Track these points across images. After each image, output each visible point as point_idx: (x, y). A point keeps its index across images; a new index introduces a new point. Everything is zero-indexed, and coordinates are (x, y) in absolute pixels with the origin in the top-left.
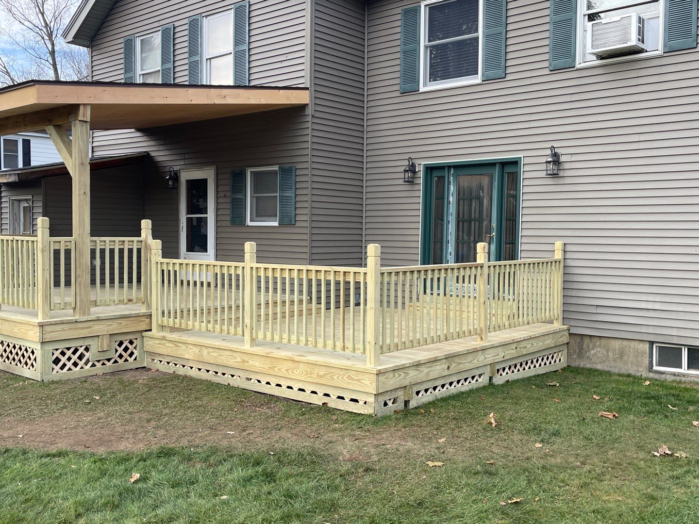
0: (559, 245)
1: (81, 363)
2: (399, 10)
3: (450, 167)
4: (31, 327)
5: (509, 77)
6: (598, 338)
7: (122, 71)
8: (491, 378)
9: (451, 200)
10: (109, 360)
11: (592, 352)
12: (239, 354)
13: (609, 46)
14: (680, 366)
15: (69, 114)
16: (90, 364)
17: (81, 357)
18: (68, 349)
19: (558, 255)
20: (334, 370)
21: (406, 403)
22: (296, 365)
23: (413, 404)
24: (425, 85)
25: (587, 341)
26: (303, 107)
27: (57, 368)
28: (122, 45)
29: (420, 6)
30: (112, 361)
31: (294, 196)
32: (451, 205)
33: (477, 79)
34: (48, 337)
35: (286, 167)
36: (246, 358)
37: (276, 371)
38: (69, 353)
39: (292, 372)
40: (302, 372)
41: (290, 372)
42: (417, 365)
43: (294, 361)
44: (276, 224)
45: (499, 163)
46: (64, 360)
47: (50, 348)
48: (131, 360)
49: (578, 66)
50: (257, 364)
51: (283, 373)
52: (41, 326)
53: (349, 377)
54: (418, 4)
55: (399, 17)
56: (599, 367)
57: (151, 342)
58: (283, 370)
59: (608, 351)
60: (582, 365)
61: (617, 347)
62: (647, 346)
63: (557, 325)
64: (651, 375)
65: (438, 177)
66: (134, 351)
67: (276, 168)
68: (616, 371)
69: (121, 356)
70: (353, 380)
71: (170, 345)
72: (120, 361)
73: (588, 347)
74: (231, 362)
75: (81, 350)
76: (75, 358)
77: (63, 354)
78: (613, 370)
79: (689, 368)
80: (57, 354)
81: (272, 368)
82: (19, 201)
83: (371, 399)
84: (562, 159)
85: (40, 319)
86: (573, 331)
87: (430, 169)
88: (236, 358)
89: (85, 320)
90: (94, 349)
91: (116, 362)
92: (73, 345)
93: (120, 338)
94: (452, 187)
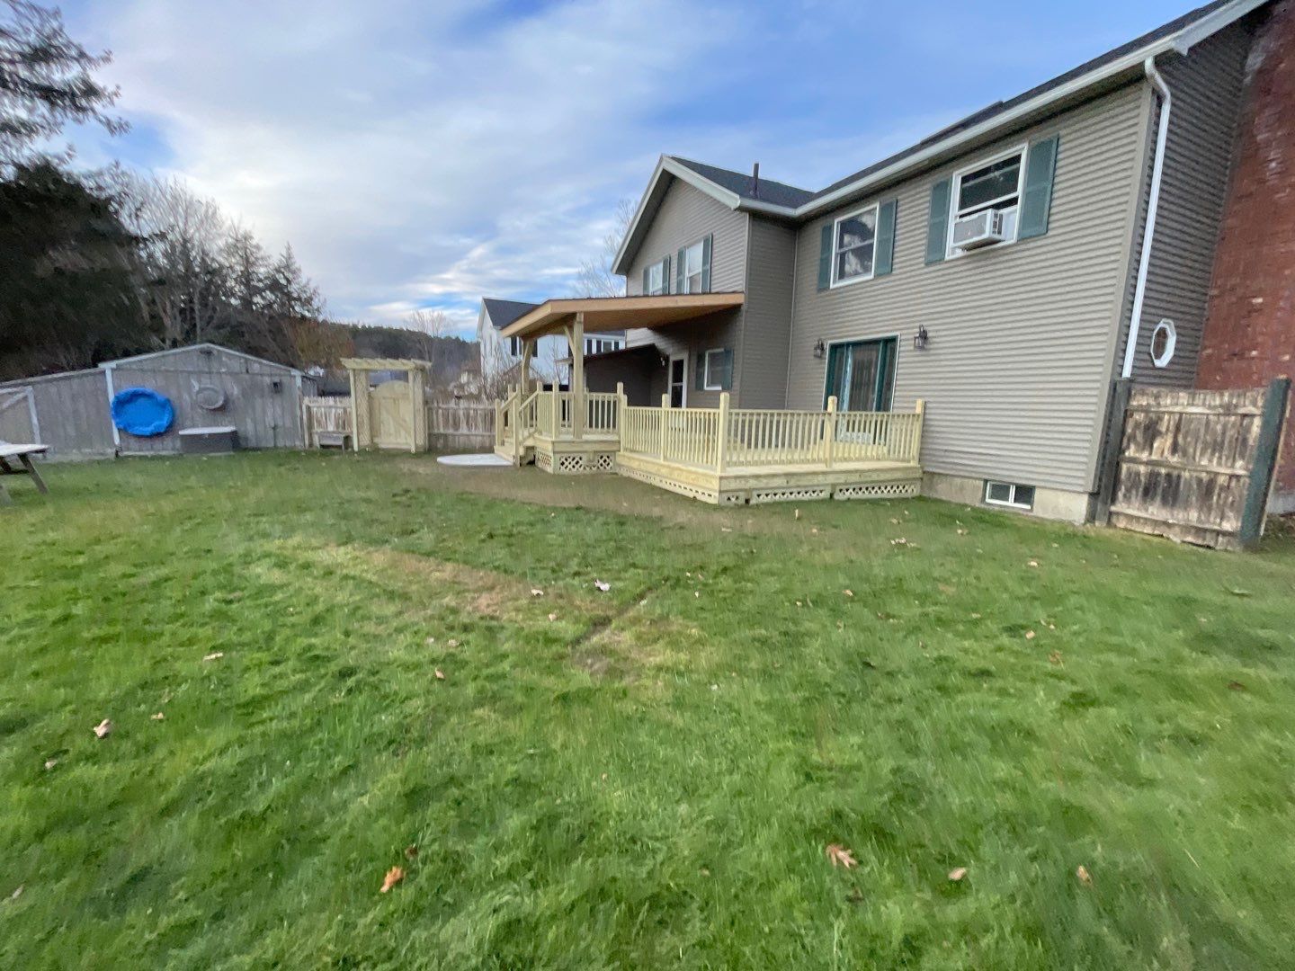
0: (919, 402)
1: (577, 466)
2: (820, 228)
3: (848, 344)
4: (549, 444)
5: (894, 272)
6: (946, 476)
7: (643, 289)
8: (832, 495)
9: (848, 370)
10: (594, 466)
11: (940, 486)
12: (658, 466)
13: (968, 240)
14: (1007, 500)
15: (572, 319)
16: (583, 467)
17: (577, 463)
18: (570, 457)
19: (919, 410)
20: (699, 476)
21: (747, 501)
23: (753, 502)
24: (834, 282)
25: (936, 478)
26: (739, 306)
27: (563, 468)
28: (642, 274)
29: (832, 224)
30: (596, 467)
31: (732, 368)
32: (848, 374)
33: (871, 276)
34: (557, 449)
35: (728, 348)
36: (662, 468)
37: (673, 476)
38: (570, 460)
40: (685, 477)
41: (680, 477)
42: (757, 477)
44: (721, 388)
45: (883, 340)
46: (566, 463)
47: (558, 456)
48: (608, 468)
49: (946, 259)
50: (666, 472)
52: (553, 443)
53: (708, 481)
54: (830, 223)
55: (819, 236)
56: (944, 498)
57: (619, 458)
59: (952, 486)
60: (930, 495)
61: (959, 483)
62: (982, 483)
63: (913, 464)
64: (983, 506)
65: (839, 353)
66: (610, 463)
67: (722, 350)
69: (602, 465)
70: (711, 482)
71: (626, 459)
72: (602, 468)
73: (937, 482)
74: (654, 471)
75: (577, 459)
76: (573, 463)
77: (567, 460)
78: (953, 500)
79: (1016, 501)
80: (563, 460)
83: (717, 494)
84: (929, 335)
85: (554, 439)
86: (926, 469)
87: (834, 348)
89: (579, 441)
90: (585, 459)
91: (598, 468)
92: (573, 455)
93: (600, 454)
94: (850, 361)
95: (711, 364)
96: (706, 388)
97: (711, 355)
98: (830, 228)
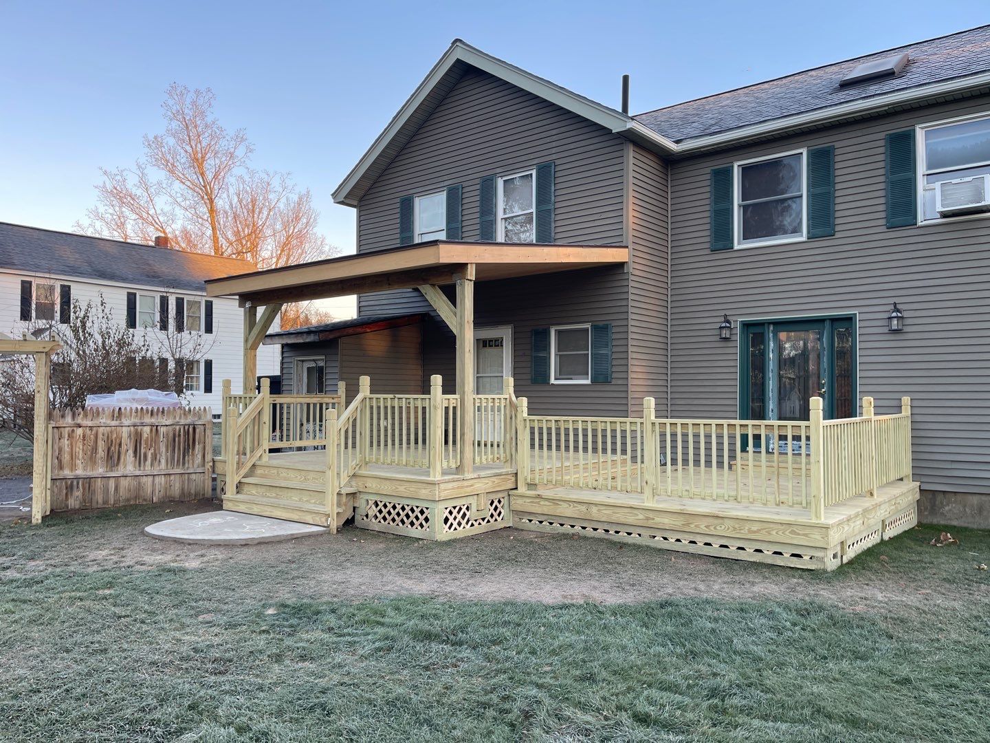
0: (906, 400)
1: (464, 523)
2: (708, 170)
3: (770, 323)
4: (424, 485)
5: (838, 235)
6: (953, 494)
7: (398, 231)
8: (882, 535)
9: (771, 356)
10: (483, 519)
11: (947, 508)
12: (640, 510)
13: (961, 205)
15: (453, 274)
16: (470, 523)
17: (463, 517)
18: (455, 508)
19: (906, 411)
20: (772, 525)
21: (842, 558)
22: (720, 521)
23: (845, 559)
24: (739, 244)
25: (939, 497)
26: (620, 266)
27: (447, 527)
28: (398, 205)
29: (733, 166)
30: (486, 520)
31: (610, 353)
32: (771, 362)
33: (802, 237)
35: (601, 324)
36: (651, 515)
37: (692, 528)
38: (454, 513)
39: (715, 528)
40: (728, 529)
41: (712, 528)
42: (848, 521)
43: (717, 517)
44: (588, 382)
45: (830, 319)
46: (451, 518)
47: (442, 506)
48: (499, 519)
49: (919, 224)
50: (666, 521)
51: (703, 529)
53: (793, 532)
54: (730, 164)
55: (708, 177)
56: (955, 523)
57: (520, 501)
58: (703, 527)
59: (965, 506)
60: (935, 521)
61: (976, 502)
65: (754, 334)
66: (502, 511)
67: (588, 326)
68: (975, 527)
69: (492, 516)
70: (799, 534)
71: (547, 503)
72: (492, 521)
73: (942, 503)
74: (631, 519)
75: (463, 510)
76: (459, 517)
77: (451, 513)
78: (970, 526)
80: (447, 513)
81: (688, 524)
82: (303, 361)
84: (905, 314)
85: (436, 478)
86: (925, 487)
87: (746, 325)
88: (638, 515)
89: (470, 478)
90: (474, 508)
91: (488, 521)
92: (458, 503)
93: (493, 497)
94: (772, 344)
95: (560, 348)
96: (553, 381)
97: (559, 333)
98: (728, 173)
